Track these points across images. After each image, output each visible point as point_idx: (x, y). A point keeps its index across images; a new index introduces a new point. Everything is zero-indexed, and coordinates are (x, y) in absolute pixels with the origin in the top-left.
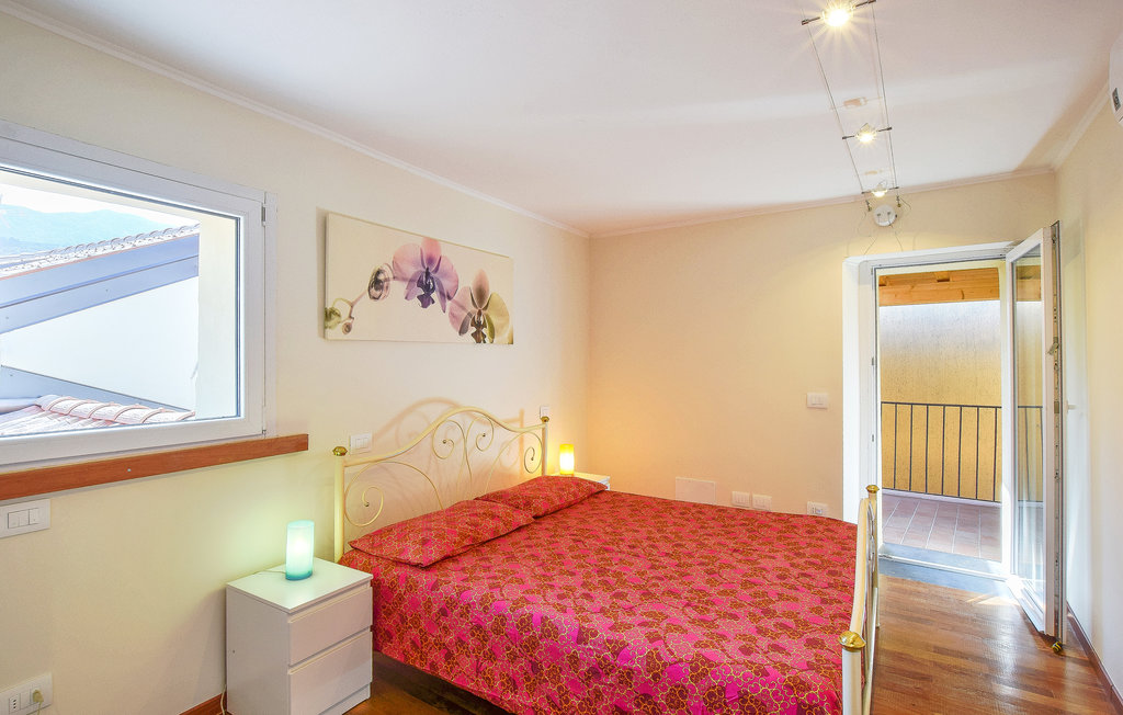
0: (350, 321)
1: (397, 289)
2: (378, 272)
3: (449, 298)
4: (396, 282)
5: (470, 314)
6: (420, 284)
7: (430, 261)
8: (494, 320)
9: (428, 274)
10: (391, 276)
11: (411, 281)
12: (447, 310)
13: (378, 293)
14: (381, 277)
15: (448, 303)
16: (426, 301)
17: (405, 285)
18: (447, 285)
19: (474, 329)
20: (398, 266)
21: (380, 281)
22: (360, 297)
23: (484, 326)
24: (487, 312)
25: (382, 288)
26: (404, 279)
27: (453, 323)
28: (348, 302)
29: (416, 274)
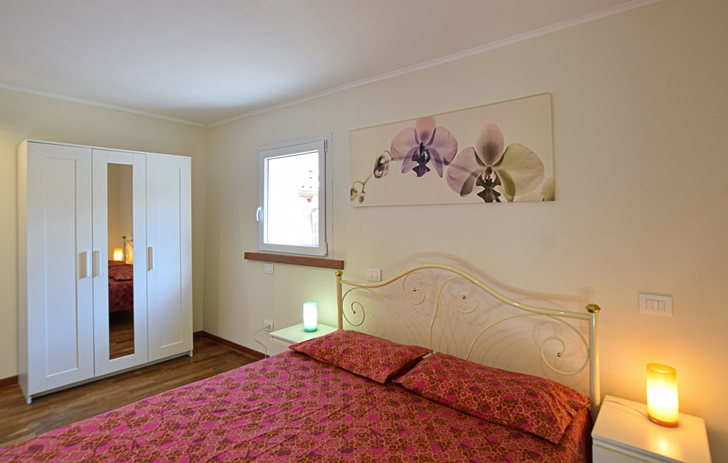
0: (363, 194)
1: (395, 167)
2: (380, 159)
3: (446, 163)
4: (394, 162)
5: (474, 174)
6: (415, 158)
7: (424, 136)
8: (514, 175)
9: (422, 148)
10: (390, 158)
11: (407, 158)
12: (445, 175)
13: (381, 173)
14: (382, 161)
15: (445, 168)
16: (421, 171)
17: (402, 162)
18: (443, 152)
19: (482, 189)
20: (395, 150)
21: (382, 164)
22: (369, 178)
23: (497, 182)
24: (500, 167)
25: (383, 169)
26: (400, 158)
27: (451, 185)
28: (361, 183)
29: (410, 152)
